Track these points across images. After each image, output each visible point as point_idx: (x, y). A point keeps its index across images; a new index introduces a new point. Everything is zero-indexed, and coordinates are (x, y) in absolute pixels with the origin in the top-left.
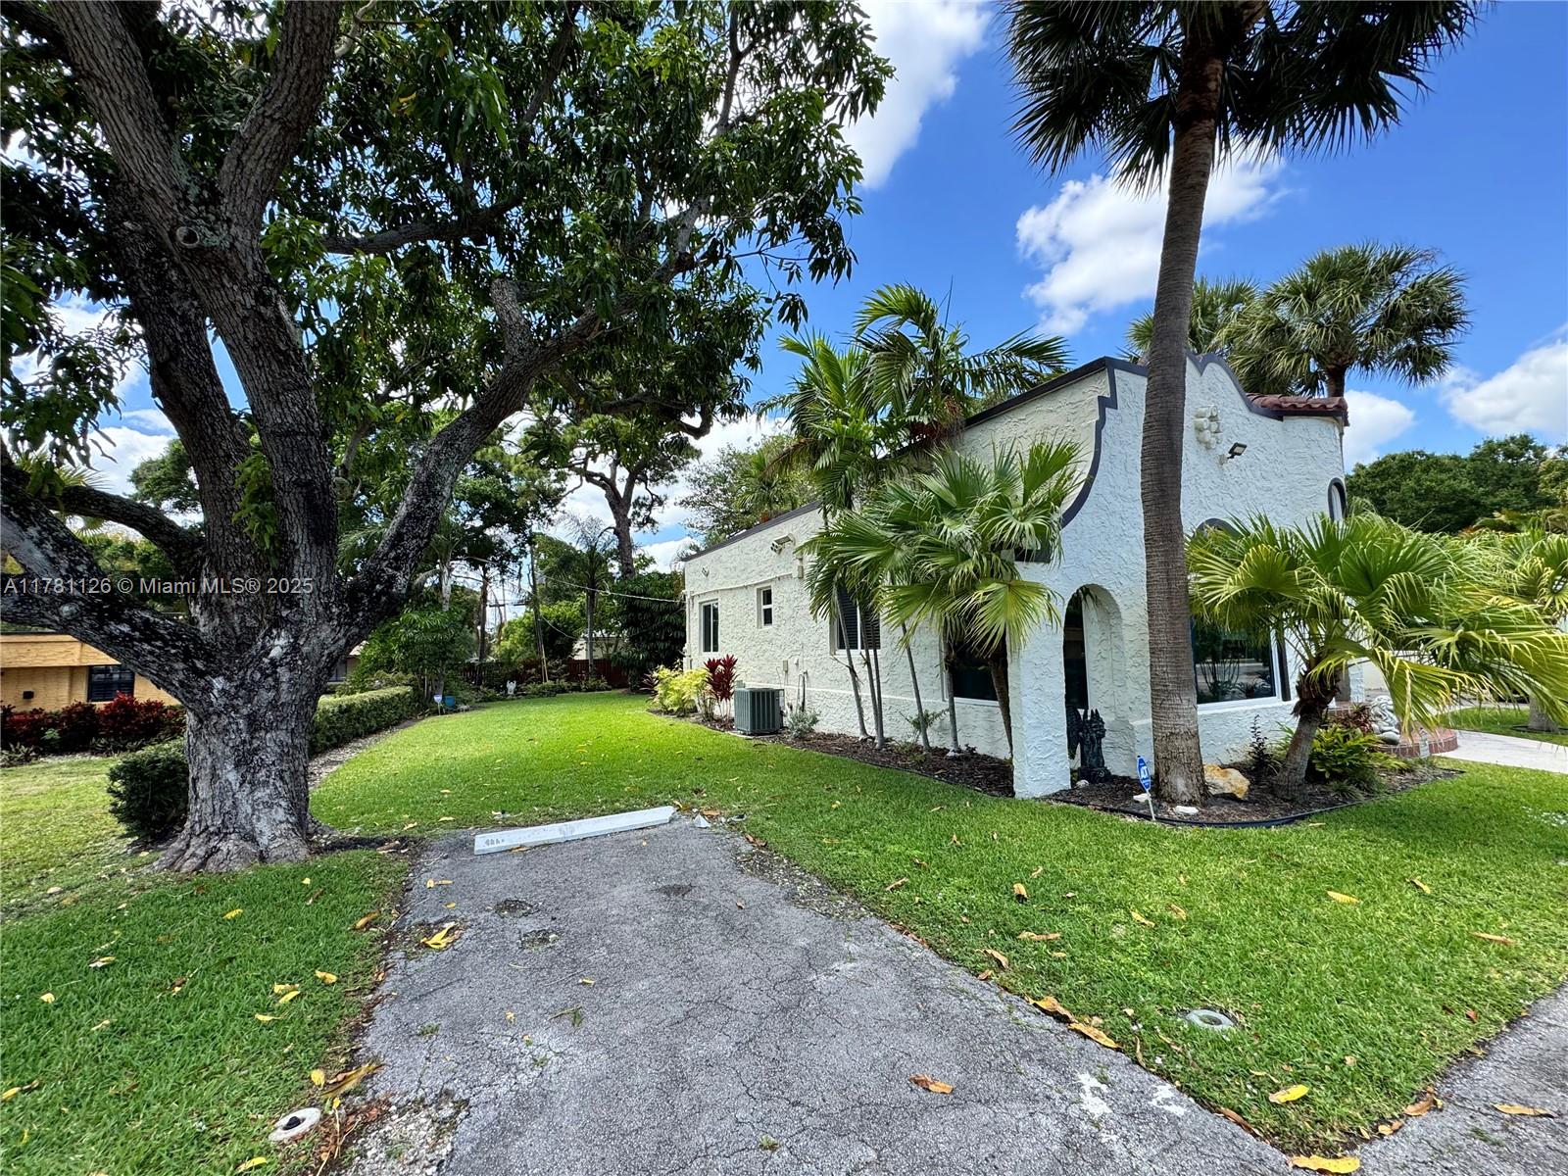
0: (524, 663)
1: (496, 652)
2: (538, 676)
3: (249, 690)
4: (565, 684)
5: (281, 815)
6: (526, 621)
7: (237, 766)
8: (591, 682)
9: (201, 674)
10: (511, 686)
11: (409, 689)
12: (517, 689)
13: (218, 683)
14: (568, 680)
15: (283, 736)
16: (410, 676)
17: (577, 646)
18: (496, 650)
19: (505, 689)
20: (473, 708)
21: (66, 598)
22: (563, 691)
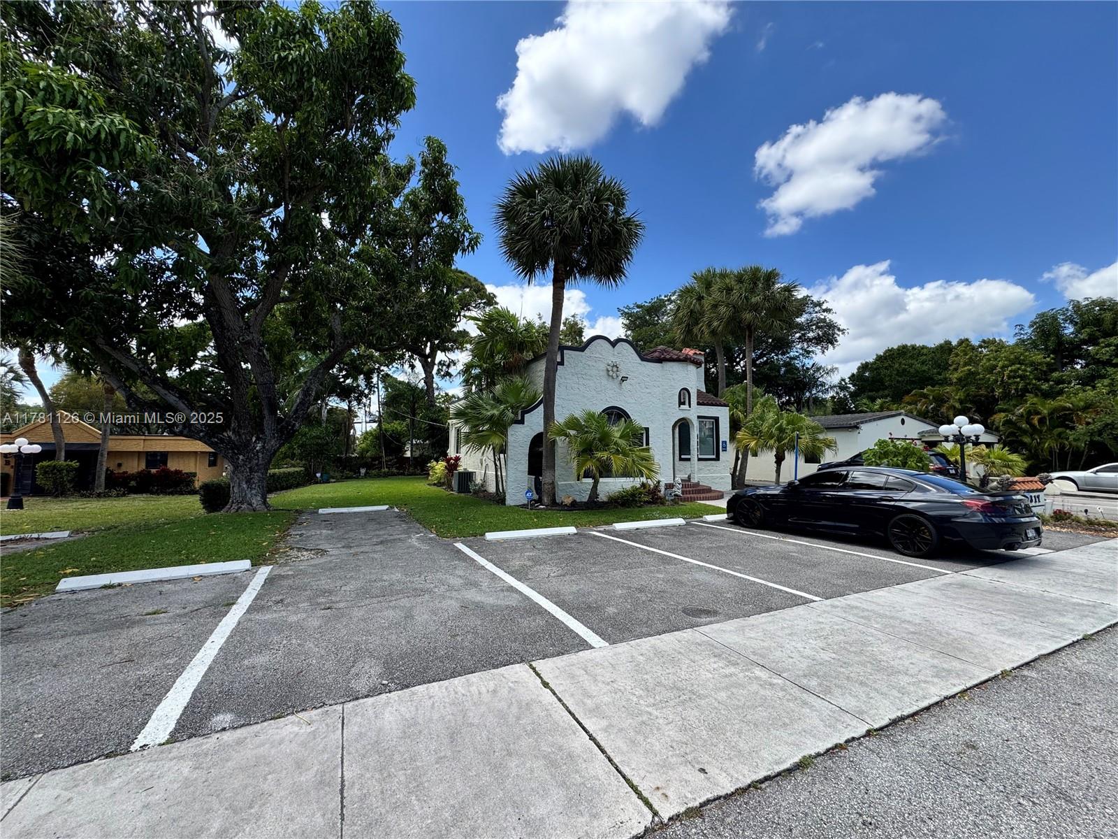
0: (372, 457)
1: (357, 451)
2: (379, 466)
3: (250, 460)
4: (395, 471)
5: (259, 499)
6: (374, 432)
7: (246, 483)
8: (410, 470)
9: (236, 454)
10: (363, 471)
11: (302, 469)
12: (366, 473)
13: (241, 457)
14: (397, 468)
15: (259, 474)
16: (304, 462)
17: (405, 448)
19: (359, 472)
20: (339, 481)
22: (394, 475)
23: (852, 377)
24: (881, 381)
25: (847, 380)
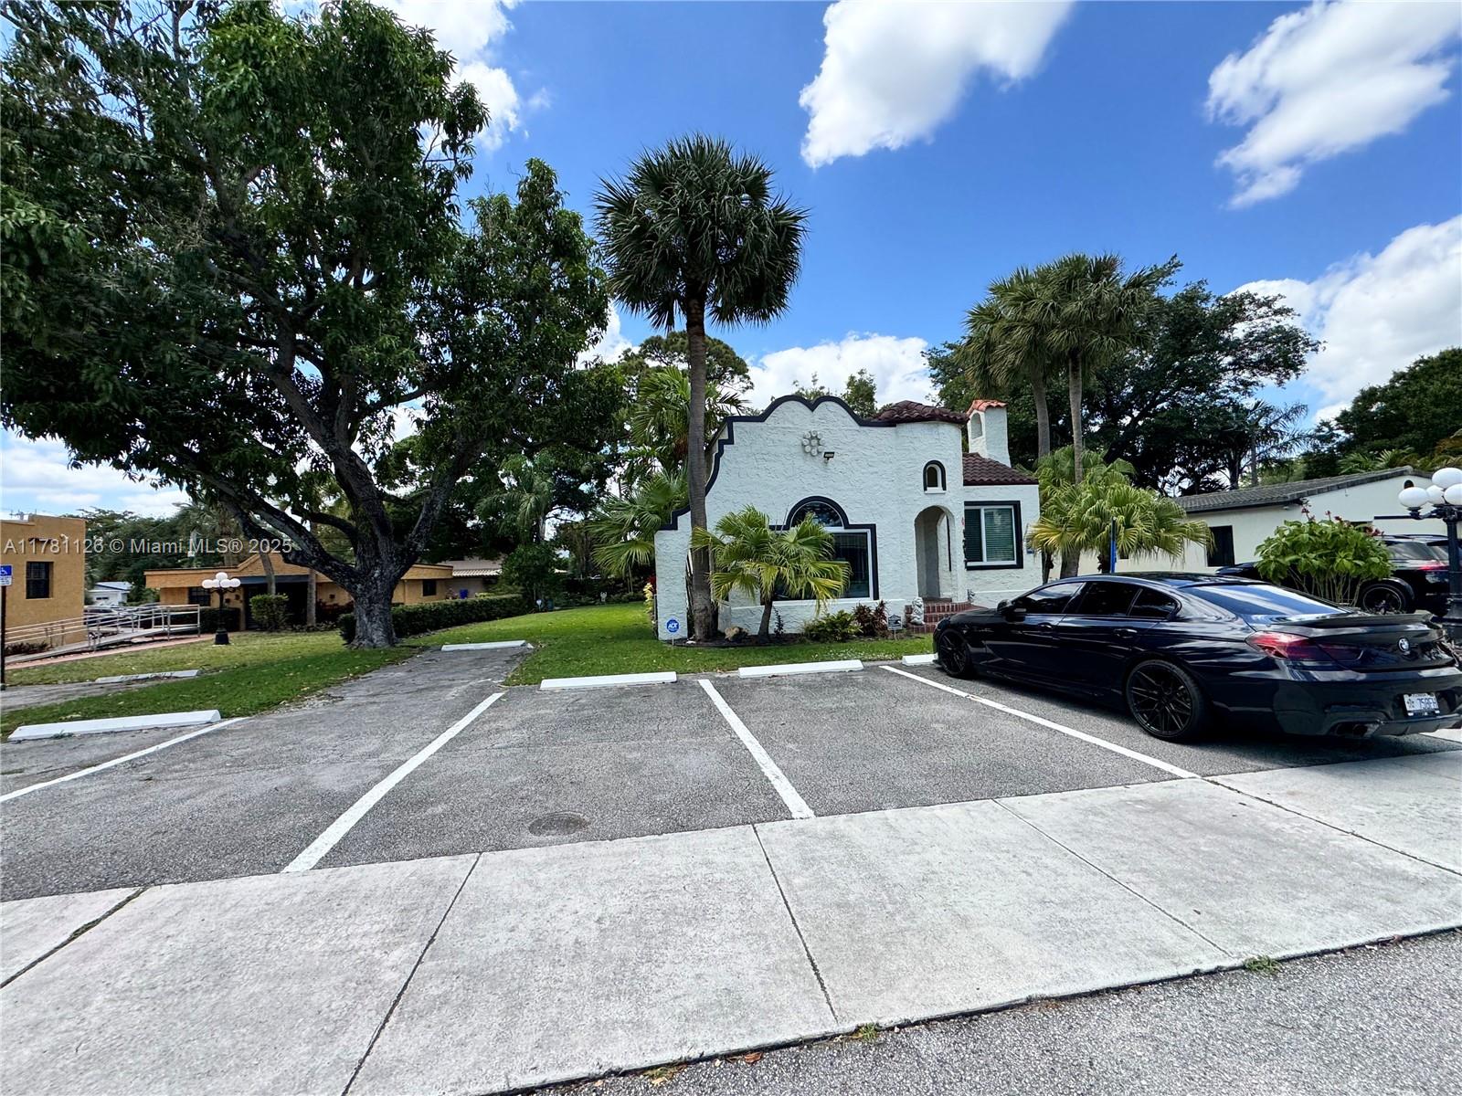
5: (380, 633)
9: (353, 583)
10: (604, 596)
11: (519, 595)
12: (608, 597)
13: (359, 586)
16: (521, 588)
19: (598, 598)
21: (314, 559)
23: (1344, 419)
24: (1402, 418)
25: (1333, 423)
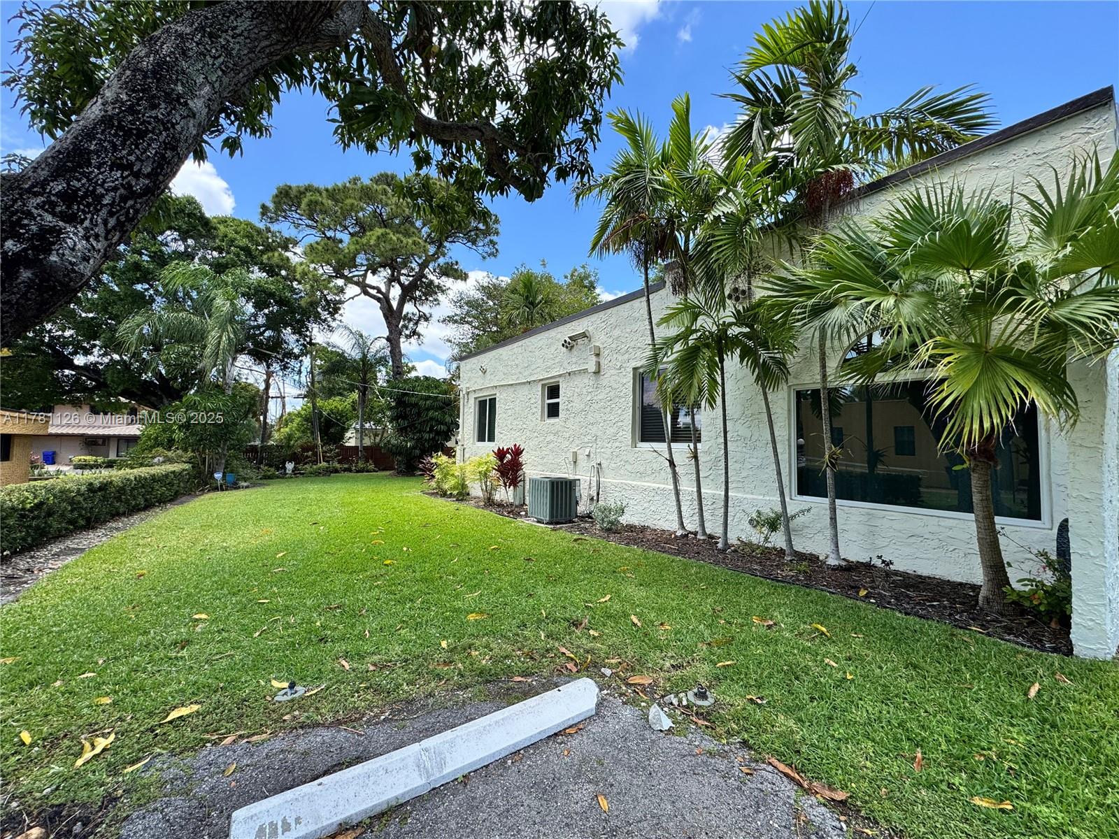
0: (302, 447)
1: (277, 437)
2: (313, 459)
4: (338, 466)
6: (303, 413)
8: (361, 465)
10: (290, 466)
11: (187, 466)
12: (295, 469)
14: (340, 462)
16: (190, 454)
17: (348, 435)
18: (276, 435)
19: (285, 468)
20: (254, 485)
22: (336, 471)
